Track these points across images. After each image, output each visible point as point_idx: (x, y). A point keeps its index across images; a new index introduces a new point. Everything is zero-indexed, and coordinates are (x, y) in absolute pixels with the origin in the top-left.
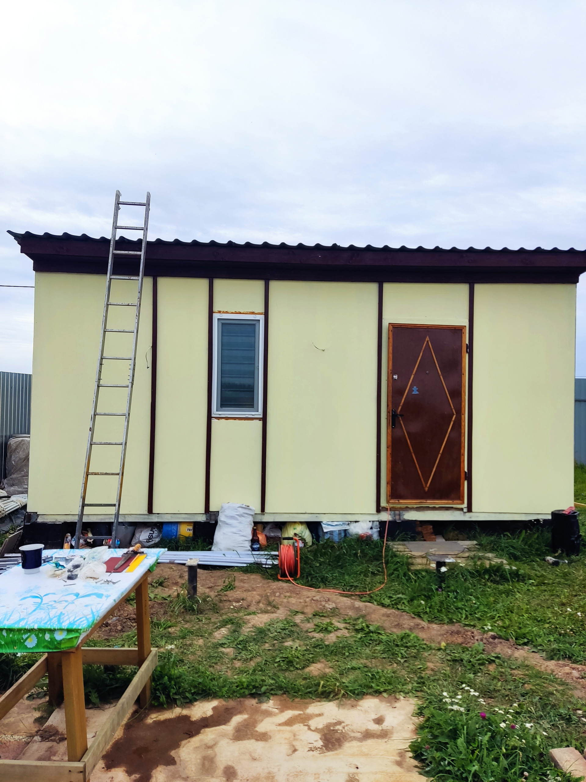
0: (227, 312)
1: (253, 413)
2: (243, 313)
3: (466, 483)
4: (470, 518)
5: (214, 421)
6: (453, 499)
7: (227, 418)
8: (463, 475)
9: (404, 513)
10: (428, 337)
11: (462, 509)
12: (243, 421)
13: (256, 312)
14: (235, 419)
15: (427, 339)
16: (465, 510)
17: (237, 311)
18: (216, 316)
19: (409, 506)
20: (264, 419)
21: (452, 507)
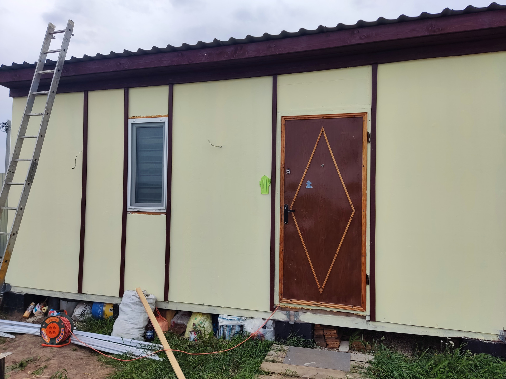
0: (139, 117)
1: (159, 208)
2: (152, 117)
3: (368, 288)
4: (375, 327)
5: (129, 215)
6: (353, 304)
7: (139, 213)
8: (363, 279)
9: (300, 314)
10: (323, 128)
11: (364, 317)
12: (151, 215)
13: (163, 115)
14: (145, 213)
15: (323, 129)
16: (368, 318)
17: (148, 115)
18: (131, 121)
19: (305, 307)
20: (168, 214)
21: (353, 314)
